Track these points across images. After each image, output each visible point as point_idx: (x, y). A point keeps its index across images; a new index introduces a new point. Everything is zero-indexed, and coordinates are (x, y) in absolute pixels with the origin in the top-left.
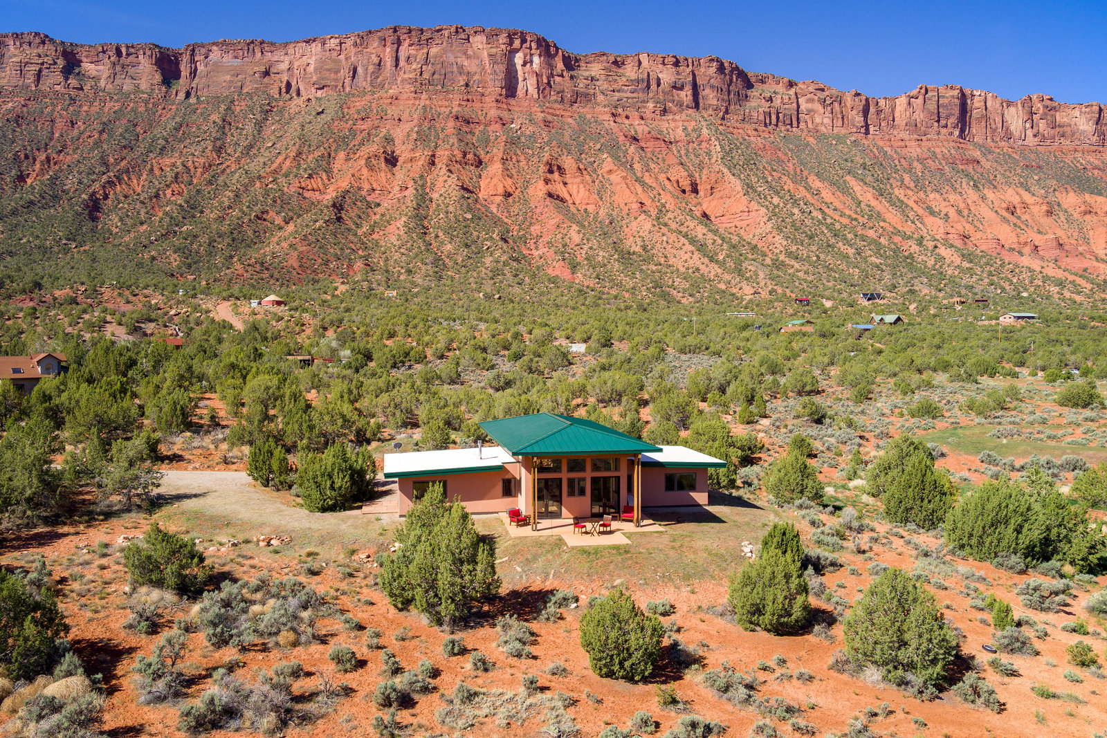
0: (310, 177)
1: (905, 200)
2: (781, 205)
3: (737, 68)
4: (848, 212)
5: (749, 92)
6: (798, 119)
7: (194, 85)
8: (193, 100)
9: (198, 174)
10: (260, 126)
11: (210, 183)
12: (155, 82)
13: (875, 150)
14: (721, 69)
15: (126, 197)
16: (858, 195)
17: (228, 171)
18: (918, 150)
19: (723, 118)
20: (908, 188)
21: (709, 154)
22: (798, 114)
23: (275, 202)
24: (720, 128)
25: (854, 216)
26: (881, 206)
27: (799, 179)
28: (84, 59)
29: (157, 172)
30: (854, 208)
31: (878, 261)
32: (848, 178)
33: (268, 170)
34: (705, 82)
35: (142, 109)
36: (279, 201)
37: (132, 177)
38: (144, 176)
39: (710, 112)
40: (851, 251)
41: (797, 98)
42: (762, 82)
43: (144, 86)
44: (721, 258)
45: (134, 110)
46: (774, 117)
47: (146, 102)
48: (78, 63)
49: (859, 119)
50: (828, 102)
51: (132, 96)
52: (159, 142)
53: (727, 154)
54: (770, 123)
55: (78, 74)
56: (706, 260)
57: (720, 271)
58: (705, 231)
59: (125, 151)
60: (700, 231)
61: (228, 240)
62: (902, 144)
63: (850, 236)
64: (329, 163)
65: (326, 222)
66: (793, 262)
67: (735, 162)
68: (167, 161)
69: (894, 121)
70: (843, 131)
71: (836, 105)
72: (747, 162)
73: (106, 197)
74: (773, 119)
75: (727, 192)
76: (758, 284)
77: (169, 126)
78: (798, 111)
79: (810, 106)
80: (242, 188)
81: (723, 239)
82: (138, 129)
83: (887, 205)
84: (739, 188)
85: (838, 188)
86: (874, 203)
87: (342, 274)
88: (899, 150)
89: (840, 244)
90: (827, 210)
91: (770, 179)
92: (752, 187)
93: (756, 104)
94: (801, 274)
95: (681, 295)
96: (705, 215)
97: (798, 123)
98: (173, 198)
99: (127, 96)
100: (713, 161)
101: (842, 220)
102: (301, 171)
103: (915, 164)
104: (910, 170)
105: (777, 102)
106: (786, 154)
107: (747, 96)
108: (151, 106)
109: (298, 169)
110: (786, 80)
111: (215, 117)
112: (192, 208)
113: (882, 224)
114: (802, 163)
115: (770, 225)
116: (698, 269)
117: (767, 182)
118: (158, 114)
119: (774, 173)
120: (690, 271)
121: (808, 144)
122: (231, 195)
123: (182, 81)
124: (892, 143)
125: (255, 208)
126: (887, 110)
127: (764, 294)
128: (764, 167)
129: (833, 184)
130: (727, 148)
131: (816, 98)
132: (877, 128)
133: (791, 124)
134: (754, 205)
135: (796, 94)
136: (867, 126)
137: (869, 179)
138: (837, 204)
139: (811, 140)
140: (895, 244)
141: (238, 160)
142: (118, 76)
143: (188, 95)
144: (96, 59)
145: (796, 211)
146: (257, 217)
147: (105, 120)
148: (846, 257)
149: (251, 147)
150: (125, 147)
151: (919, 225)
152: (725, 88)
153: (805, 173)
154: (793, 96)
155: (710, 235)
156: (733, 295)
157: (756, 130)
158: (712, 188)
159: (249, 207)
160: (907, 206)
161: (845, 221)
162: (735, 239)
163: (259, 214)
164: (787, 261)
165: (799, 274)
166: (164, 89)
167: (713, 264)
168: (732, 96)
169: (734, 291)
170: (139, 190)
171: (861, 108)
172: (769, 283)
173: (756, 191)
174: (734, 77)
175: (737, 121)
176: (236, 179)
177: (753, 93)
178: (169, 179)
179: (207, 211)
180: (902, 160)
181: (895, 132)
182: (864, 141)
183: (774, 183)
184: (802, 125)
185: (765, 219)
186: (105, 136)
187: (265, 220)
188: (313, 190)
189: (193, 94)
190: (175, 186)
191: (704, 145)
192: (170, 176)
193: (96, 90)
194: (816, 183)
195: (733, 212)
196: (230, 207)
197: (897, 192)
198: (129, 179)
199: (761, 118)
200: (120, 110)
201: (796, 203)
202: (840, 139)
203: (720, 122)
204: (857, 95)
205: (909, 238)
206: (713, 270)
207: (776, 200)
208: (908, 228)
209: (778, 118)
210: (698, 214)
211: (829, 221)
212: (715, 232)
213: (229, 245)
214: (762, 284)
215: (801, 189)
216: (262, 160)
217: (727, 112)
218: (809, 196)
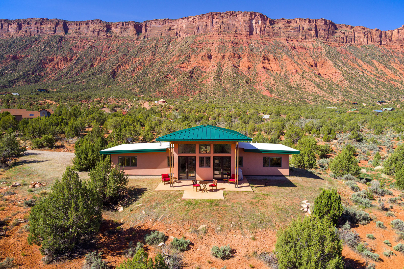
0: (183, 63)
1: (396, 68)
2: (348, 70)
3: (332, 22)
4: (373, 73)
5: (336, 31)
6: (354, 40)
7: (146, 34)
8: (146, 39)
9: (147, 63)
10: (167, 47)
11: (151, 66)
12: (134, 33)
13: (384, 50)
14: (326, 23)
15: (124, 71)
16: (377, 66)
17: (157, 62)
18: (402, 49)
19: (326, 40)
20: (397, 63)
21: (321, 53)
22: (354, 38)
23: (171, 71)
24: (325, 44)
25: (375, 74)
26: (386, 70)
27: (354, 61)
28: (112, 27)
29: (134, 62)
30: (375, 71)
31: (384, 90)
32: (373, 60)
33: (169, 61)
34: (320, 28)
35: (130, 42)
36: (172, 71)
37: (126, 64)
38: (130, 64)
39: (322, 38)
40: (374, 86)
41: (354, 32)
42: (341, 27)
43: (131, 35)
44: (325, 89)
45: (127, 43)
47: (131, 40)
48: (111, 28)
49: (378, 39)
50: (366, 33)
51: (127, 38)
52: (135, 53)
53: (328, 53)
54: (344, 42)
55: (111, 32)
56: (320, 90)
57: (324, 93)
58: (319, 79)
59: (124, 56)
60: (318, 80)
61: (155, 84)
62: (395, 47)
63: (373, 81)
64: (189, 59)
65: (187, 78)
66: (351, 90)
67: (331, 55)
68: (137, 59)
69: (392, 39)
70: (372, 44)
71: (369, 34)
72: (335, 55)
73: (118, 71)
74: (345, 40)
75: (327, 66)
76: (338, 98)
77: (138, 48)
78: (354, 37)
79: (359, 35)
80: (161, 67)
81: (326, 82)
82: (129, 49)
83: (388, 70)
84: (332, 64)
85: (369, 64)
86: (383, 69)
87: (192, 95)
88: (393, 50)
89: (370, 84)
90: (365, 72)
91: (343, 61)
92: (337, 64)
93: (339, 35)
94: (355, 95)
95: (310, 101)
96: (319, 74)
98: (139, 71)
99: (125, 38)
100: (323, 55)
101: (370, 75)
102: (180, 61)
103: (400, 54)
104: (398, 57)
105: (347, 34)
106: (349, 53)
107: (335, 32)
108: (133, 41)
109: (179, 61)
110: (350, 26)
111: (153, 44)
112: (144, 74)
113: (386, 77)
114: (355, 56)
115: (343, 77)
116: (317, 93)
117: (342, 62)
118: (135, 44)
119: (345, 59)
120: (314, 93)
121: (358, 49)
122: (157, 69)
123: (143, 33)
124: (391, 47)
125: (165, 74)
126: (389, 35)
127: (341, 101)
128: (341, 57)
129: (367, 63)
130: (328, 51)
131: (361, 32)
132: (385, 42)
133: (352, 42)
134: (337, 71)
135: (354, 31)
136: (381, 42)
137: (381, 61)
138: (369, 70)
139: (359, 47)
140: (391, 84)
141: (160, 58)
142: (123, 32)
143: (144, 37)
144: (116, 27)
145: (353, 72)
146: (165, 76)
147: (118, 46)
148: (372, 88)
149: (164, 54)
150: (124, 55)
151: (401, 77)
152: (327, 29)
153: (357, 59)
154: (353, 32)
155: (321, 81)
156: (329, 101)
157: (339, 44)
158: (322, 65)
159: (162, 73)
160: (396, 70)
161: (372, 76)
162: (330, 82)
163: (166, 76)
164: (350, 90)
165: (354, 94)
166: (137, 36)
167: (322, 91)
168: (330, 32)
169: (330, 100)
170: (128, 68)
171: (379, 35)
172: (342, 97)
173: (338, 66)
174: (331, 26)
175: (332, 41)
176: (159, 64)
177: (338, 31)
178: (138, 65)
179: (149, 75)
180: (395, 53)
181: (392, 43)
182: (380, 47)
183: (345, 63)
184: (356, 42)
185: (342, 75)
186: (118, 51)
187: (168, 77)
188: (184, 67)
189: (146, 37)
190: (139, 67)
191: (319, 50)
192: (138, 63)
193: (116, 37)
194: (361, 63)
195: (330, 73)
196: (156, 73)
197: (392, 65)
198: (125, 65)
199: (341, 40)
200: (123, 43)
201: (353, 69)
202: (370, 47)
203: (325, 42)
204: (377, 30)
205: (397, 81)
207: (346, 69)
208: (397, 78)
209: (347, 40)
210: (317, 74)
211: (365, 76)
212: (323, 80)
213: (155, 85)
214: (340, 98)
215: (355, 64)
216: (167, 58)
217: (328, 38)
218: (358, 67)
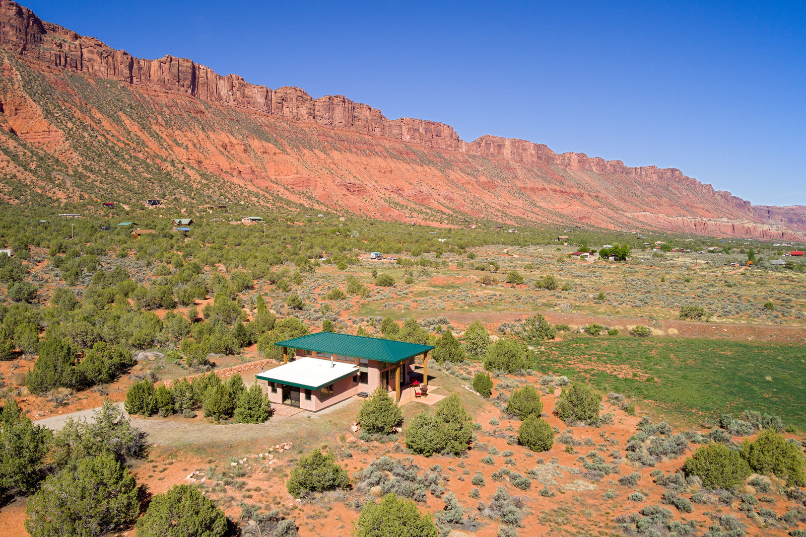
1: (160, 133)
2: (74, 129)
3: (33, 15)
4: (122, 139)
5: (43, 37)
6: (82, 64)
13: (137, 95)
14: (20, 13)
16: (128, 126)
18: (166, 99)
19: (21, 53)
20: (162, 125)
21: (11, 80)
22: (82, 60)
24: (19, 60)
25: (127, 142)
26: (144, 136)
27: (86, 111)
30: (126, 136)
31: (149, 176)
32: (120, 113)
34: (6, 21)
39: (10, 46)
40: (129, 168)
41: (81, 48)
42: (54, 30)
44: (33, 167)
46: (63, 60)
49: (126, 72)
50: (104, 55)
53: (27, 84)
54: (60, 64)
56: (21, 169)
57: (34, 178)
58: (16, 144)
60: (11, 144)
62: (156, 94)
63: (127, 157)
66: (89, 174)
67: (35, 90)
69: (150, 76)
70: (115, 79)
71: (110, 58)
72: (44, 92)
74: (61, 61)
75: (29, 114)
76: (68, 190)
78: (81, 58)
79: (91, 56)
81: (32, 152)
83: (148, 136)
84: (40, 112)
85: (114, 120)
86: (139, 133)
88: (153, 97)
89: (121, 162)
90: (107, 136)
91: (63, 108)
92: (50, 113)
93: (48, 46)
94: (97, 183)
95: (7, 197)
96: (12, 131)
97: (82, 67)
100: (16, 86)
101: (119, 144)
103: (165, 109)
104: (161, 113)
105: (66, 48)
106: (73, 90)
107: (41, 40)
110: (72, 33)
113: (146, 149)
114: (86, 98)
115: (67, 144)
116: (15, 176)
117: (62, 110)
119: (66, 104)
120: (8, 177)
121: (89, 84)
124: (149, 92)
126: (146, 68)
127: (76, 199)
128: (58, 98)
129: (110, 116)
130: (27, 79)
131: (95, 51)
132: (138, 80)
133: (76, 67)
134: (53, 127)
135: (80, 45)
136: (131, 77)
137: (135, 116)
138: (114, 132)
139: (92, 81)
140: (157, 164)
145: (86, 134)
148: (126, 172)
151: (171, 152)
152: (23, 29)
153: (89, 106)
154: (78, 46)
155: (20, 148)
156: (50, 198)
157: (49, 67)
158: (16, 109)
160: (162, 138)
161: (122, 145)
162: (41, 153)
164: (84, 172)
167: (27, 173)
168: (29, 37)
169: (50, 195)
171: (128, 63)
172: (76, 189)
173: (54, 116)
174: (31, 22)
175: (33, 58)
177: (47, 38)
180: (156, 105)
181: (151, 85)
182: (129, 88)
183: (67, 112)
184: (85, 69)
185: (64, 139)
191: (6, 72)
194: (98, 116)
195: (36, 130)
197: (154, 127)
199: (53, 58)
201: (85, 128)
202: (113, 84)
203: (19, 56)
204: (125, 54)
205: (166, 160)
206: (29, 178)
207: (70, 125)
208: (164, 154)
209: (66, 61)
210: (7, 129)
211: (110, 144)
212: (24, 146)
214: (71, 191)
215: (87, 118)
217: (24, 49)
218: (93, 124)
